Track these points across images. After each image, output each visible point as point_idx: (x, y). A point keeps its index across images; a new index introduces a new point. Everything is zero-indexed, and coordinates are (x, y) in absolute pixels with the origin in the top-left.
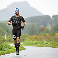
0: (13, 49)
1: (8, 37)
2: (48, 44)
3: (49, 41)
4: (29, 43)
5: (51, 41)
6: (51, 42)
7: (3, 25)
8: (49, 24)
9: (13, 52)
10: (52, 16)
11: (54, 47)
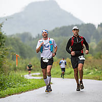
0: (30, 83)
1: (23, 63)
2: (90, 74)
3: (92, 69)
4: (57, 73)
5: (96, 68)
6: (96, 70)
7: (15, 42)
8: (94, 38)
9: (27, 91)
10: (99, 26)
11: (100, 80)
